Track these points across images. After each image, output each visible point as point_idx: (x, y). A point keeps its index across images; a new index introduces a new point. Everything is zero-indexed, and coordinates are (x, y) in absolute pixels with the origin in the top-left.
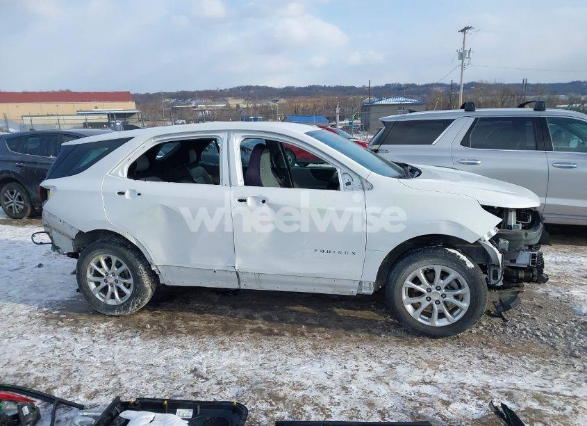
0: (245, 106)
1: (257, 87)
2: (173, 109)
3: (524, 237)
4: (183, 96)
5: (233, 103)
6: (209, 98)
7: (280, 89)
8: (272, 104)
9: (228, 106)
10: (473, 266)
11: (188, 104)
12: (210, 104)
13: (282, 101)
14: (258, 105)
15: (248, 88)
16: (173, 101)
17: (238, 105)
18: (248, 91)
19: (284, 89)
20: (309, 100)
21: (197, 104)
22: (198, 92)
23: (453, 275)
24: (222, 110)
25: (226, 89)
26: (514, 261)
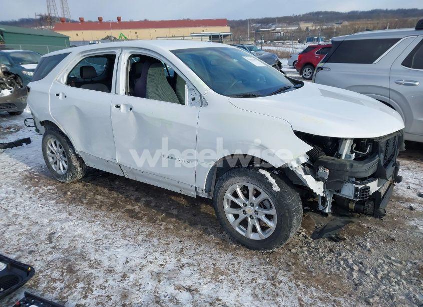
0: (313, 28)
1: (326, 13)
2: (257, 31)
3: (348, 168)
4: (266, 22)
5: (304, 26)
6: (286, 23)
7: (345, 13)
8: (336, 26)
9: (300, 29)
10: (279, 190)
11: (269, 28)
12: (285, 27)
13: (346, 23)
14: (324, 27)
15: (318, 13)
16: (259, 25)
17: (307, 28)
18: (318, 16)
19: (349, 13)
20: (369, 22)
21: (275, 28)
22: (277, 18)
23: (264, 195)
24: (294, 32)
25: (300, 15)
26: (339, 191)
